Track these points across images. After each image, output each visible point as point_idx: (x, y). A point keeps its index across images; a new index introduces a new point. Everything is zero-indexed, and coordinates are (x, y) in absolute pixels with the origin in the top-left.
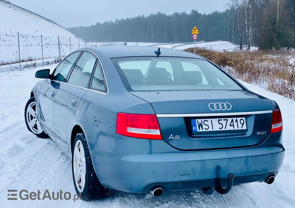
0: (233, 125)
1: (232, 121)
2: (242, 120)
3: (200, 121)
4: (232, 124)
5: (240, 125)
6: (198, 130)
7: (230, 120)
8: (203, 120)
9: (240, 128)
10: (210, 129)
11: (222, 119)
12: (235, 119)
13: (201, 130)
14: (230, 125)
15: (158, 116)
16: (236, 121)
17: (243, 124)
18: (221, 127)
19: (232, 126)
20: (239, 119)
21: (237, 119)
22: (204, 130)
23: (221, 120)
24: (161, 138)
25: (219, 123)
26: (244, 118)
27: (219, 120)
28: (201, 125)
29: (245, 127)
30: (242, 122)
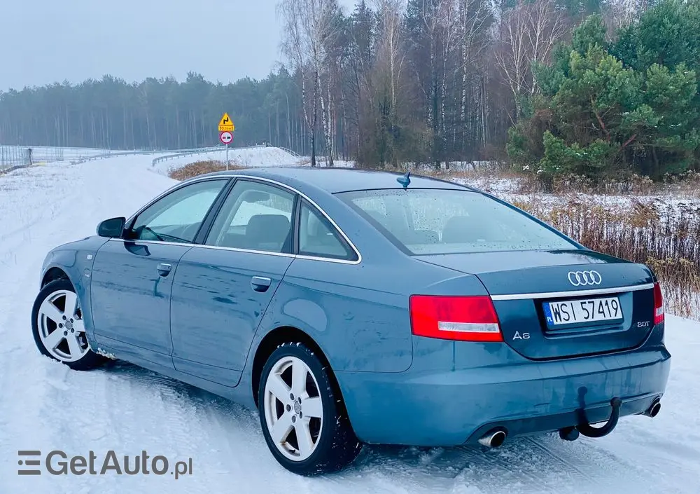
0: (603, 312)
1: (601, 304)
2: (614, 303)
3: (555, 304)
4: (601, 310)
5: (613, 312)
6: (555, 323)
7: (597, 301)
8: (560, 303)
9: (613, 317)
10: (572, 321)
11: (587, 301)
12: (604, 300)
13: (559, 322)
14: (599, 312)
15: (494, 298)
16: (607, 304)
17: (616, 309)
18: (586, 316)
19: (601, 313)
20: (610, 300)
21: (607, 301)
22: (564, 322)
23: (585, 303)
24: (500, 339)
25: (584, 309)
26: (616, 299)
27: (582, 303)
28: (557, 313)
29: (619, 316)
30: (615, 307)
